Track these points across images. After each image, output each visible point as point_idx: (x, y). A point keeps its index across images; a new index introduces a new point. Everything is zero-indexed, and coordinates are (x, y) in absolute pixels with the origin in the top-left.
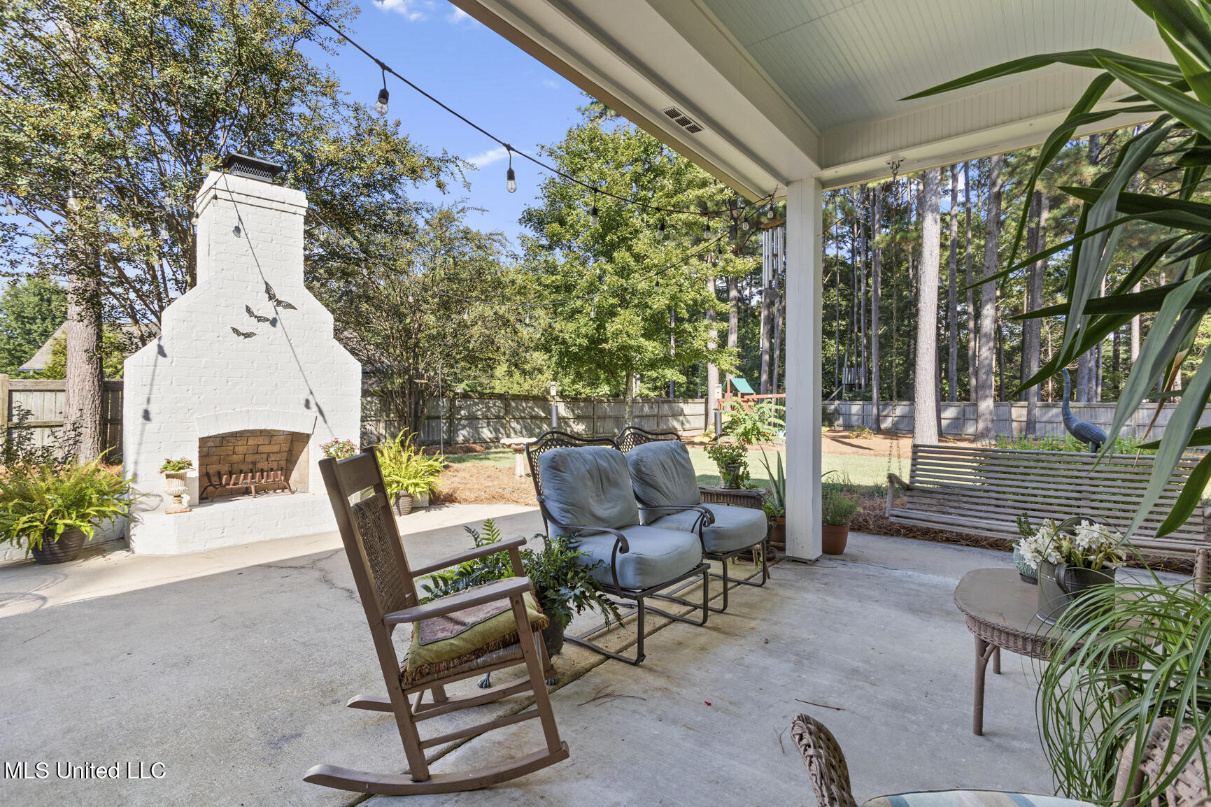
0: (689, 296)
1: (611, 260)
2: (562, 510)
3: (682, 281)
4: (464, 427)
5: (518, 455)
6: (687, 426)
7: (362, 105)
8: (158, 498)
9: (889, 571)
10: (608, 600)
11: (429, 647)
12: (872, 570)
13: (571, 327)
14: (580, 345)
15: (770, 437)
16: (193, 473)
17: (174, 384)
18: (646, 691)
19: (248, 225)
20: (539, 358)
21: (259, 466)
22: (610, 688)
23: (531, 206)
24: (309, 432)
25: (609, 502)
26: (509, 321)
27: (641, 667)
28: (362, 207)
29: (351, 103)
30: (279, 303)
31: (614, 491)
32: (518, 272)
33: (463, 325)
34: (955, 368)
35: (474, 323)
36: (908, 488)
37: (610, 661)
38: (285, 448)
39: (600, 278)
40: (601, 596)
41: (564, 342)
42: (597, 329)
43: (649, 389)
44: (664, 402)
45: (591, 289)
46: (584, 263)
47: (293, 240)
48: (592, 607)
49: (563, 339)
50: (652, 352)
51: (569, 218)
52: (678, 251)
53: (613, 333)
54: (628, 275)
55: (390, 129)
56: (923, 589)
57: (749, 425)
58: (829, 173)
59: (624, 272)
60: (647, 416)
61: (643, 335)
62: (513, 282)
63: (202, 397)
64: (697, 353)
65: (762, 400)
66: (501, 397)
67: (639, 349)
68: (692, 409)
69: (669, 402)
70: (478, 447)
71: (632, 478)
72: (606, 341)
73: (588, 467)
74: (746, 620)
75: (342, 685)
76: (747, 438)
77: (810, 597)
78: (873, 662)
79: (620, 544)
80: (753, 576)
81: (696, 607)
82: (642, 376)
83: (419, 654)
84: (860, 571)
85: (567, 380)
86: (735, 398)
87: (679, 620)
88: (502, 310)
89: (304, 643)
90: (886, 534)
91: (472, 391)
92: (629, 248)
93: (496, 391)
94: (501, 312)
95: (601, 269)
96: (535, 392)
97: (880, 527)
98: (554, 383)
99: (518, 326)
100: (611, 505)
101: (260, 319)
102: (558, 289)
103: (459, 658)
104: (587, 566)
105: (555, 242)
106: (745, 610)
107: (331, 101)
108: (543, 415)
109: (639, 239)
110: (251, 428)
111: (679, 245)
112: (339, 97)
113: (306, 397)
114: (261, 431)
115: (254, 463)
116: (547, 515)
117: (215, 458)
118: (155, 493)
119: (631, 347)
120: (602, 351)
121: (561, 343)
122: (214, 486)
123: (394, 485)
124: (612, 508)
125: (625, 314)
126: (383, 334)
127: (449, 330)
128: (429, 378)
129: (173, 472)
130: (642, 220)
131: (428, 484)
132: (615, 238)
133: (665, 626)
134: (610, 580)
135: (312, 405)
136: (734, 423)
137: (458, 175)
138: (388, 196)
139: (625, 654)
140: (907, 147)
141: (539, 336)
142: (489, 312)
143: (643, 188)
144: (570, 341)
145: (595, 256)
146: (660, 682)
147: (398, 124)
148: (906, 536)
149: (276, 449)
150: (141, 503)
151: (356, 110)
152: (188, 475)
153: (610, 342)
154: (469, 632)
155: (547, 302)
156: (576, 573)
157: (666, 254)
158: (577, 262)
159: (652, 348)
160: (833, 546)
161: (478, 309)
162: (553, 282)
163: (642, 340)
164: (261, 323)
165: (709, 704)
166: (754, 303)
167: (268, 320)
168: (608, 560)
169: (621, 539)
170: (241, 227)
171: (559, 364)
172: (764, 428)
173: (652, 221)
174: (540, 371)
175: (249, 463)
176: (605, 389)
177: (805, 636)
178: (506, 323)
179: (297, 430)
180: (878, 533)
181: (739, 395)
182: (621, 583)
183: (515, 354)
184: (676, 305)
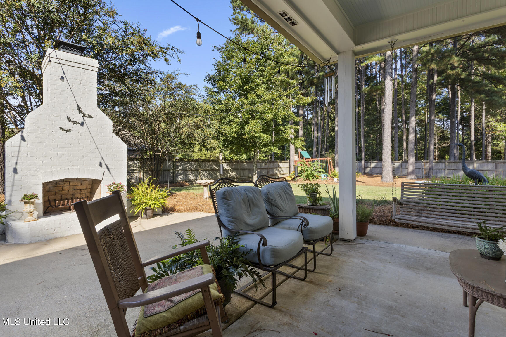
0: (283, 114)
1: (247, 98)
2: (229, 221)
3: (279, 107)
4: (180, 175)
5: (205, 188)
6: (282, 173)
7: (128, 22)
8: (21, 214)
9: (391, 245)
10: (256, 271)
11: (149, 318)
12: (383, 245)
13: (229, 128)
14: (233, 137)
15: (319, 178)
16: (40, 200)
17: (29, 156)
18: (279, 326)
19: (68, 75)
20: (214, 143)
21: (76, 196)
22: (259, 324)
23: (210, 74)
24: (101, 179)
25: (253, 215)
26: (200, 125)
27: (275, 309)
28: (129, 71)
29: (123, 21)
30: (84, 115)
31: (256, 209)
32: (204, 103)
33: (179, 128)
34: (397, 146)
35: (184, 127)
36: (400, 203)
37: (257, 305)
38: (89, 187)
39: (242, 106)
40: (252, 269)
41: (225, 135)
42: (241, 129)
43: (263, 156)
44: (270, 162)
45: (238, 111)
46: (234, 99)
47: (91, 84)
48: (247, 275)
49: (225, 134)
50: (266, 140)
51: (227, 79)
52: (277, 94)
53: (248, 131)
54: (255, 105)
55: (142, 32)
56: (410, 255)
57: (309, 172)
58: (359, 48)
59: (252, 103)
60: (263, 169)
61: (262, 132)
62: (202, 108)
63: (44, 162)
64: (286, 140)
65: (314, 161)
66: (197, 160)
67: (260, 138)
68: (284, 165)
69: (273, 162)
70: (187, 184)
71: (265, 201)
72: (245, 134)
73: (242, 197)
74: (326, 276)
75: (105, 326)
76: (308, 178)
77: (356, 261)
78: (399, 301)
79: (262, 241)
80: (325, 249)
81: (299, 269)
82: (260, 151)
83: (142, 324)
84: (377, 245)
85: (226, 153)
86: (302, 160)
87: (291, 277)
88: (197, 120)
89: (87, 297)
90: (383, 224)
91: (184, 158)
92: (255, 93)
93: (195, 158)
94: (196, 122)
95: (242, 102)
96: (212, 158)
97: (380, 221)
98: (221, 154)
99: (205, 128)
100: (255, 217)
101: (74, 123)
102: (222, 111)
103: (168, 326)
104: (244, 252)
105: (221, 90)
106: (325, 270)
107: (113, 19)
108: (217, 168)
109: (259, 88)
110: (70, 177)
111: (277, 91)
112: (117, 17)
113: (100, 161)
114: (77, 179)
115: (73, 195)
116: (221, 224)
117: (53, 192)
118: (19, 211)
119: (256, 137)
120: (243, 139)
121: (224, 136)
122: (52, 207)
123: (144, 204)
124: (256, 218)
125: (253, 122)
126: (142, 132)
127: (172, 130)
128: (163, 153)
129: (27, 201)
130: (261, 80)
131: (161, 203)
132: (248, 88)
133: (284, 281)
134: (257, 260)
135: (103, 165)
136: (302, 171)
137: (175, 56)
138: (142, 66)
139: (264, 300)
140: (399, 33)
141: (214, 132)
142: (191, 121)
143: (261, 65)
144: (228, 135)
145: (239, 96)
146: (286, 319)
147: (145, 30)
148: (393, 225)
149: (84, 187)
150: (11, 216)
151: (125, 24)
152: (36, 202)
153: (247, 135)
154: (175, 307)
155: (217, 117)
156: (238, 258)
157: (272, 95)
158: (231, 99)
159: (265, 137)
160: (361, 232)
161: (185, 120)
162: (220, 108)
163: (261, 134)
164: (75, 125)
165: (316, 334)
166: (309, 118)
167: (78, 123)
168: (255, 249)
169: (263, 238)
170: (64, 76)
171: (223, 145)
172: (316, 174)
173: (265, 80)
174: (215, 149)
175: (70, 195)
176: (244, 157)
177: (359, 285)
178: (199, 127)
179: (94, 178)
180: (380, 224)
181: (304, 158)
182: (263, 262)
183: (203, 141)
184: (277, 118)
